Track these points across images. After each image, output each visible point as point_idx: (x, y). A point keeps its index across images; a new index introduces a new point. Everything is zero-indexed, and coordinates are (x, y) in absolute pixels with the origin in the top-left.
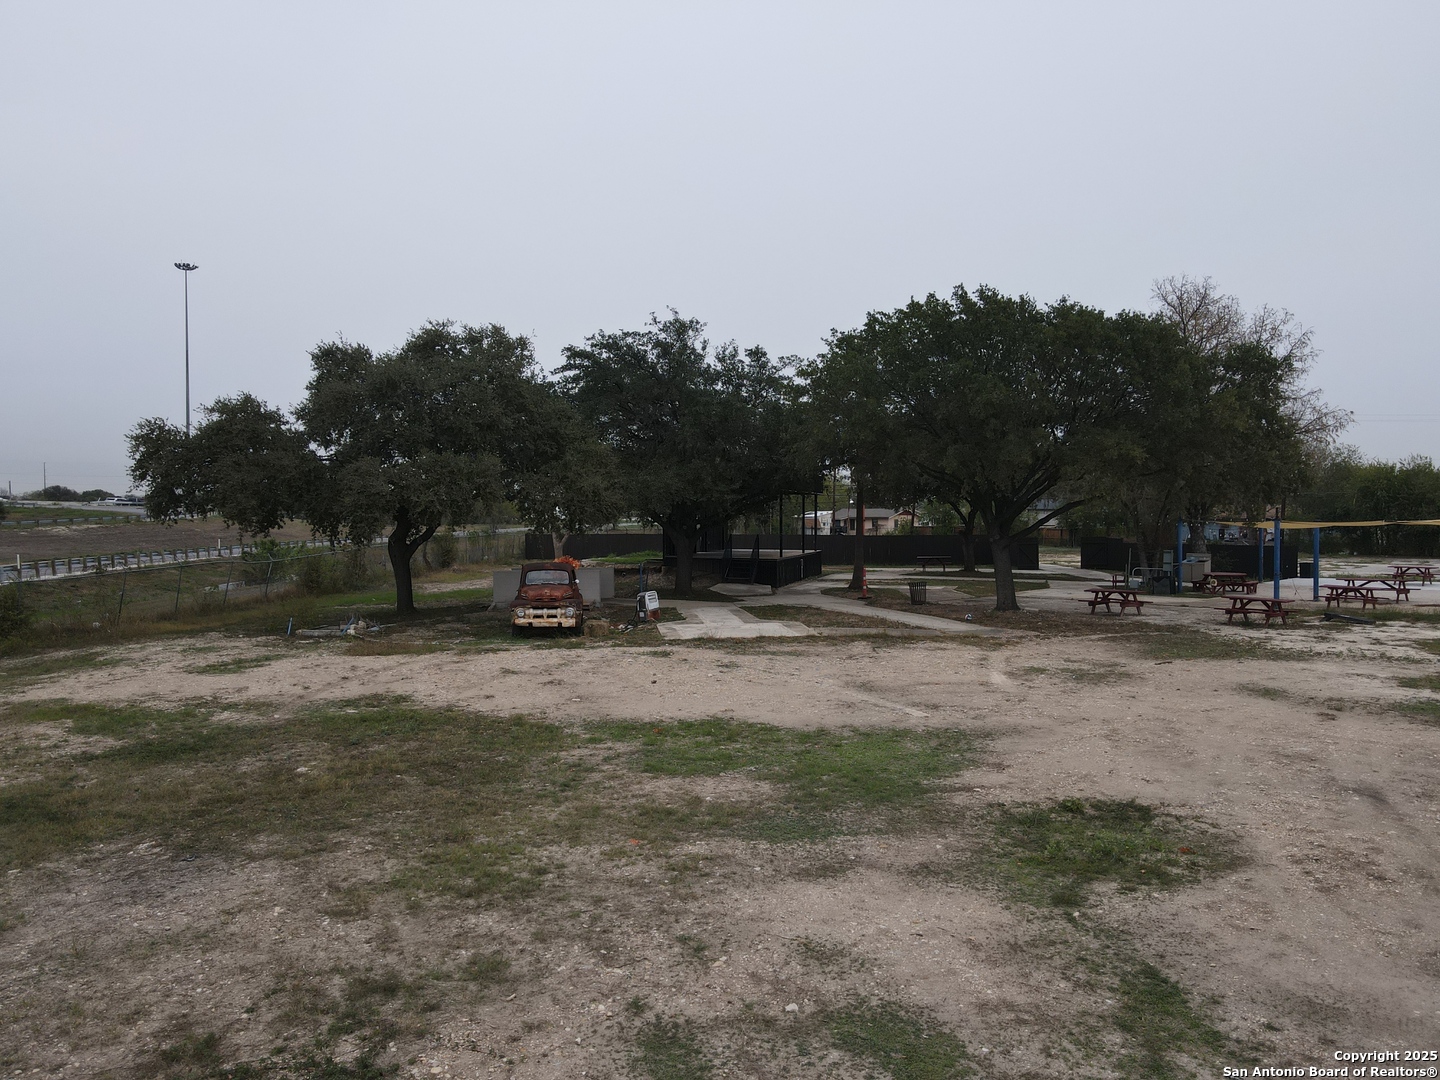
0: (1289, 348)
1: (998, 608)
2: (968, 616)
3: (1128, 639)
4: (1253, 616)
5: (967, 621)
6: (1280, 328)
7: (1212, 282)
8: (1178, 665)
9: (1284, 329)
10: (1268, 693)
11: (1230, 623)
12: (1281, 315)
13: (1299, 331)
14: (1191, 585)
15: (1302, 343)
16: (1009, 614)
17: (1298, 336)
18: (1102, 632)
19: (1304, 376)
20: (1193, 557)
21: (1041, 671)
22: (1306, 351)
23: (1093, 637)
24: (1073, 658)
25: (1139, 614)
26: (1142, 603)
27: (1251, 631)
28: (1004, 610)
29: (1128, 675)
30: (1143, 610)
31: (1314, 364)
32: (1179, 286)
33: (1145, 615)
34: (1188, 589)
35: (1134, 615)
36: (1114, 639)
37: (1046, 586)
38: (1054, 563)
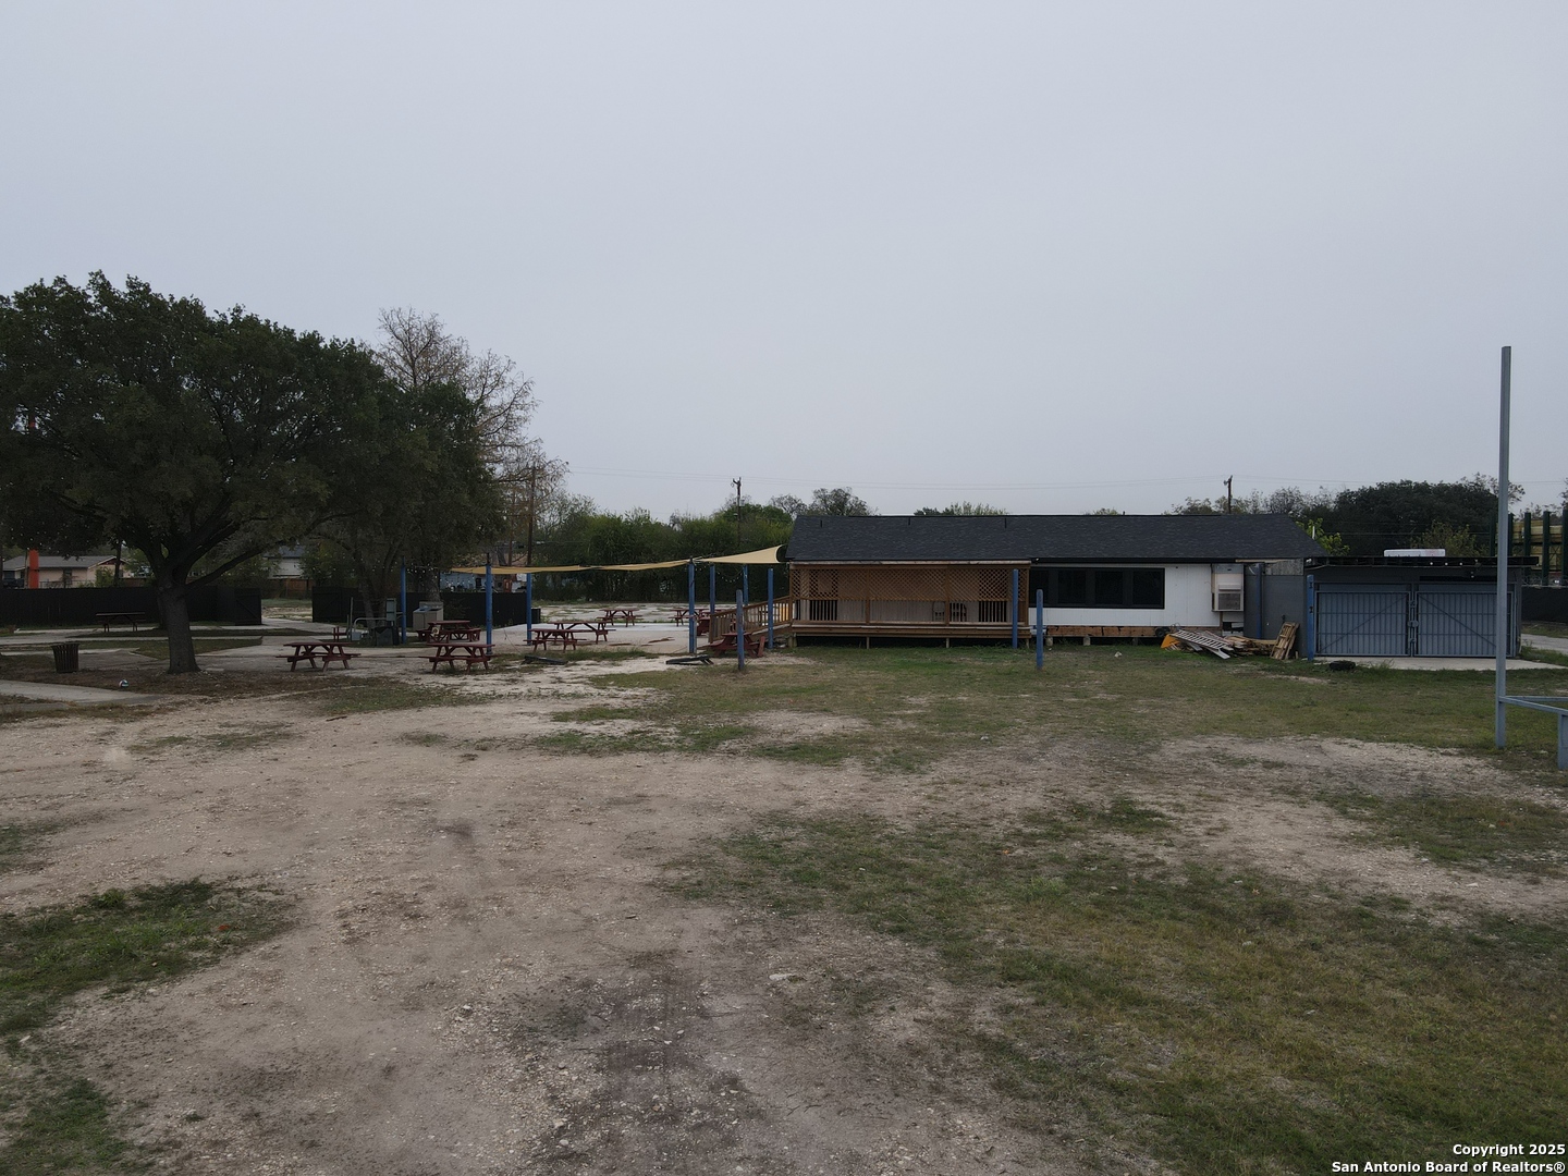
0: (512, 395)
1: (170, 672)
2: (124, 682)
3: (314, 696)
4: (457, 663)
5: (122, 689)
6: (504, 374)
7: (439, 320)
8: (354, 718)
9: (508, 376)
10: (427, 740)
11: (434, 671)
12: (504, 363)
13: (521, 379)
14: (417, 635)
15: (523, 392)
16: (184, 677)
17: (520, 385)
18: (287, 690)
19: (526, 425)
20: (425, 606)
21: (180, 740)
22: (528, 400)
23: (274, 697)
24: (233, 722)
25: (347, 668)
26: (349, 656)
27: (451, 678)
28: (179, 673)
29: (287, 736)
30: (351, 663)
31: (534, 413)
32: (407, 319)
33: (352, 669)
34: (413, 639)
35: (342, 669)
36: (297, 698)
37: (258, 643)
38: (285, 617)
